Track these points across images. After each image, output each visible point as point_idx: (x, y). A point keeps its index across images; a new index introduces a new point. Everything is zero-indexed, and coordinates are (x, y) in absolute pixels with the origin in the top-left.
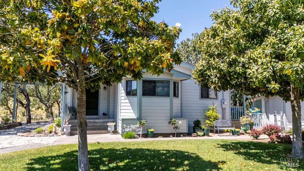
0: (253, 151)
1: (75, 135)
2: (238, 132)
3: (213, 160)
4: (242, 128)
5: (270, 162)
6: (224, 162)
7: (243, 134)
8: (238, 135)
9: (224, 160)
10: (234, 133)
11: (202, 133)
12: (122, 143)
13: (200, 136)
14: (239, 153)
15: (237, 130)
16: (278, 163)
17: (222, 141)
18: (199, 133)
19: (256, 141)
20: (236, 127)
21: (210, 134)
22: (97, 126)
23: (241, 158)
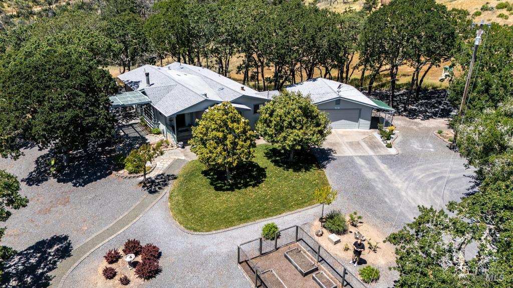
0: (277, 158)
1: (186, 147)
3: (263, 167)
5: (281, 166)
6: (266, 168)
9: (267, 166)
16: (283, 167)
17: (266, 146)
23: (272, 164)
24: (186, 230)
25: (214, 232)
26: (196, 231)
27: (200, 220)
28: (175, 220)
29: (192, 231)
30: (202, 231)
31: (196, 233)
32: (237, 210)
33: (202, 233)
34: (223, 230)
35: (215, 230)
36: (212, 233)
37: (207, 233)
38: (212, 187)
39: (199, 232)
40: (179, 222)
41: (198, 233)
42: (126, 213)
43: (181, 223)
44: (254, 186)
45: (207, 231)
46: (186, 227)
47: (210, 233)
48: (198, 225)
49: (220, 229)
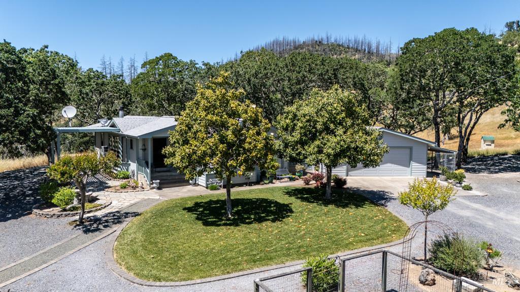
0: (306, 196)
1: (163, 189)
2: (295, 178)
3: (286, 203)
4: (297, 174)
5: (313, 202)
6: (291, 204)
7: (298, 179)
8: (294, 181)
9: (291, 202)
10: (291, 179)
11: (268, 182)
12: (207, 197)
13: (266, 184)
14: (298, 198)
15: (294, 176)
16: (317, 202)
17: (285, 187)
18: (266, 182)
19: (307, 186)
20: (293, 175)
21: (274, 181)
22: (175, 179)
23: (299, 201)
24: (138, 280)
25: (199, 281)
26: (160, 280)
27: (171, 264)
28: (120, 265)
29: (151, 280)
30: (172, 280)
31: (158, 283)
32: (246, 248)
33: (172, 283)
34: (218, 278)
35: (201, 277)
36: (193, 282)
37: (183, 283)
38: (200, 222)
39: (167, 281)
40: (127, 268)
41: (163, 283)
42: (26, 259)
43: (129, 269)
44: (274, 221)
45: (184, 280)
46: (137, 275)
47: (189, 282)
48: (165, 271)
49: (210, 276)
